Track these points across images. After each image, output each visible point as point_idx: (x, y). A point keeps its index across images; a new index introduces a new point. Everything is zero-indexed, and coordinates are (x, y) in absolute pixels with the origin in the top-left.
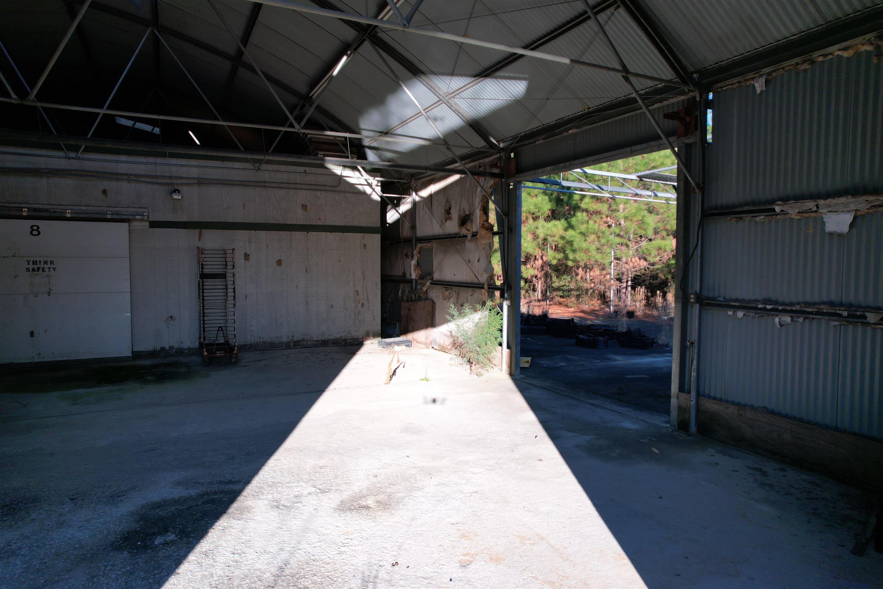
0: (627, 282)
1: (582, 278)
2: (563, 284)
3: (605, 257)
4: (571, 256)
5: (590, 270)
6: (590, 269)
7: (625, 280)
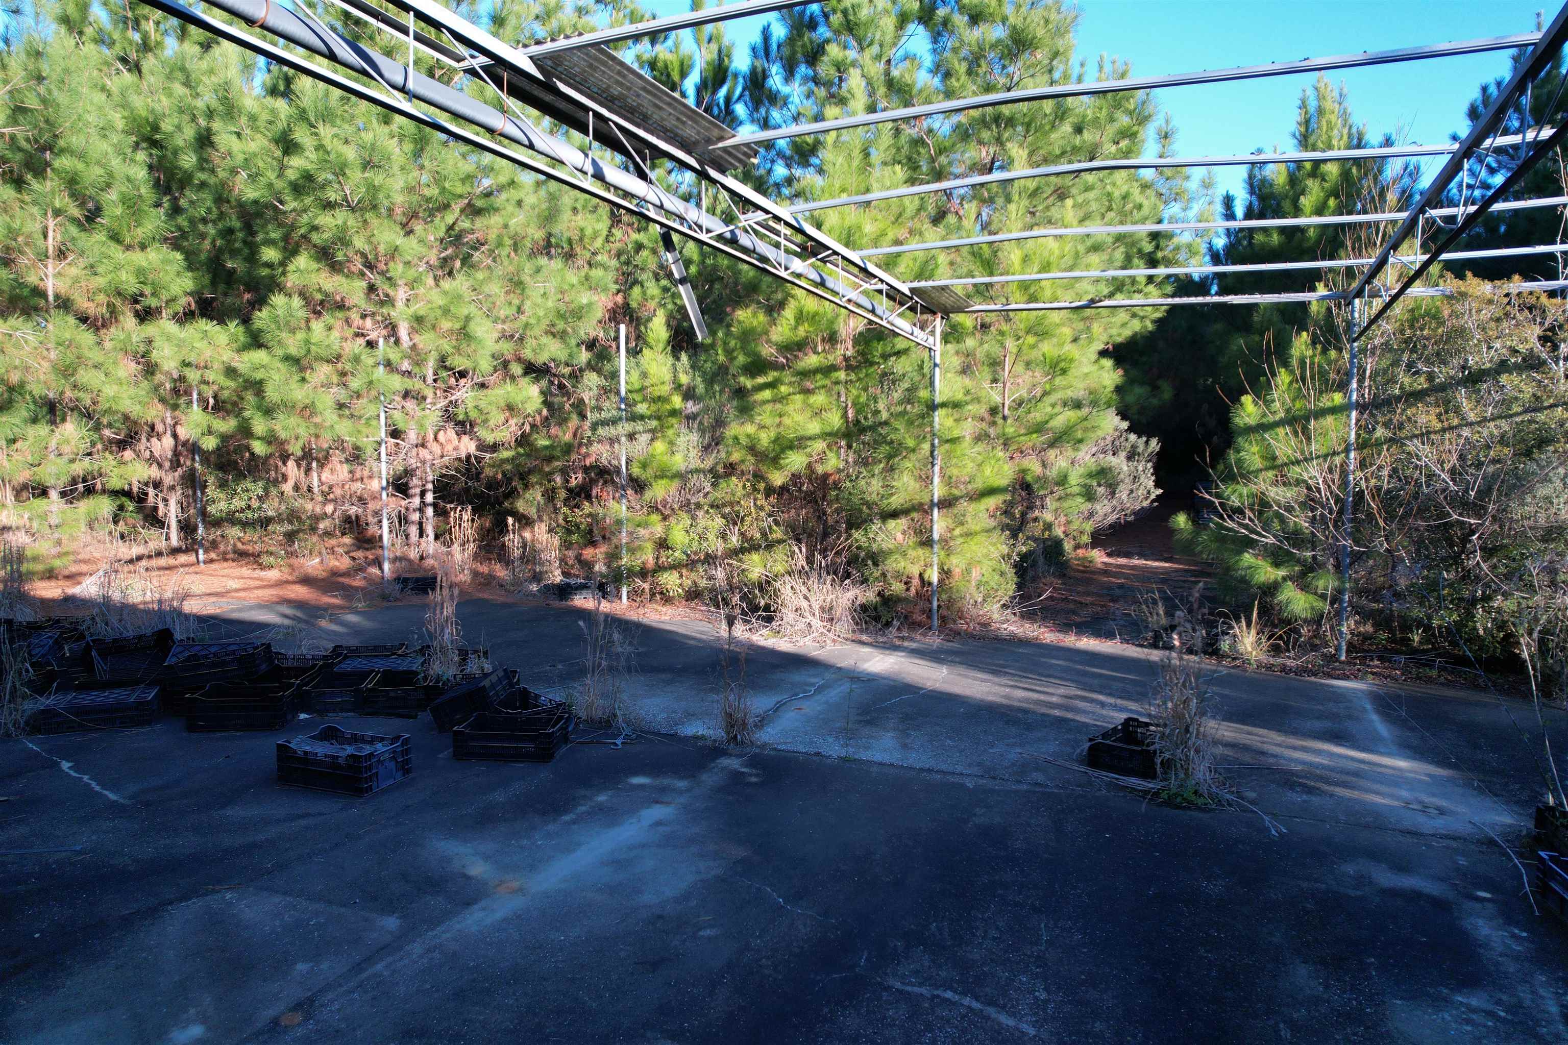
0: (423, 494)
1: (296, 488)
2: (243, 504)
3: (364, 430)
4: (259, 426)
5: (322, 466)
6: (318, 461)
7: (418, 491)
